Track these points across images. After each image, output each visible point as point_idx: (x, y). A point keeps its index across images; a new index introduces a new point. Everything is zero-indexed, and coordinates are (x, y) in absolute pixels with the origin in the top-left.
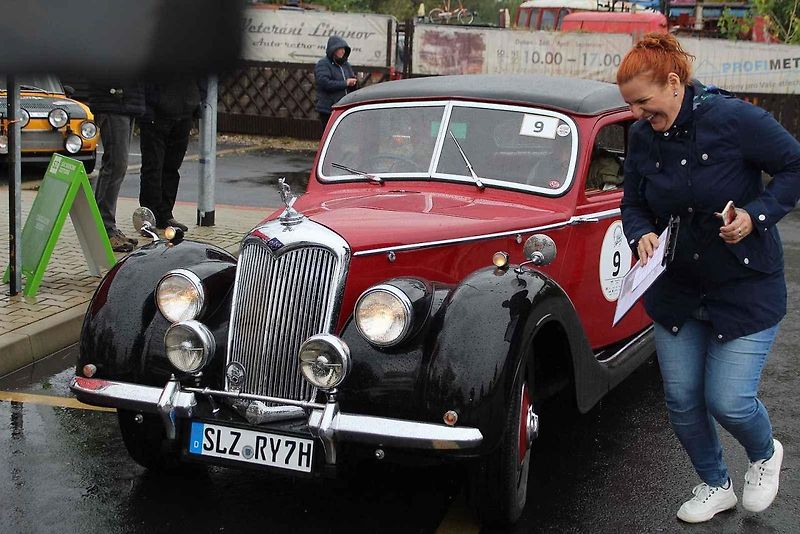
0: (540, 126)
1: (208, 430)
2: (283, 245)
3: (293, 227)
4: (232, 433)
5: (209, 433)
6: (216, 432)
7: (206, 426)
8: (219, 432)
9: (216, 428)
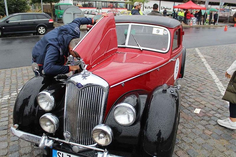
0: (158, 31)
1: (58, 153)
2: (83, 86)
3: (86, 77)
4: (67, 155)
5: (59, 154)
6: (62, 154)
7: (58, 152)
8: (63, 154)
9: (62, 153)
